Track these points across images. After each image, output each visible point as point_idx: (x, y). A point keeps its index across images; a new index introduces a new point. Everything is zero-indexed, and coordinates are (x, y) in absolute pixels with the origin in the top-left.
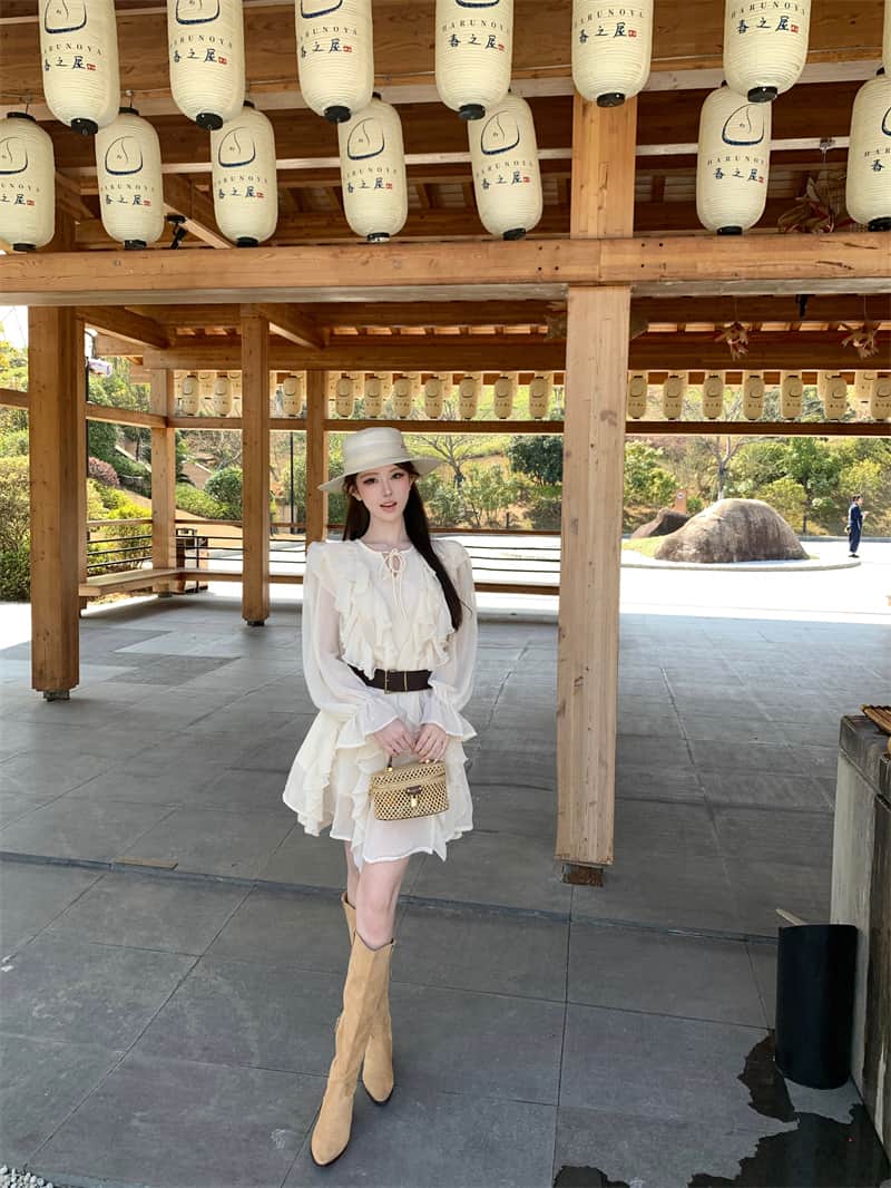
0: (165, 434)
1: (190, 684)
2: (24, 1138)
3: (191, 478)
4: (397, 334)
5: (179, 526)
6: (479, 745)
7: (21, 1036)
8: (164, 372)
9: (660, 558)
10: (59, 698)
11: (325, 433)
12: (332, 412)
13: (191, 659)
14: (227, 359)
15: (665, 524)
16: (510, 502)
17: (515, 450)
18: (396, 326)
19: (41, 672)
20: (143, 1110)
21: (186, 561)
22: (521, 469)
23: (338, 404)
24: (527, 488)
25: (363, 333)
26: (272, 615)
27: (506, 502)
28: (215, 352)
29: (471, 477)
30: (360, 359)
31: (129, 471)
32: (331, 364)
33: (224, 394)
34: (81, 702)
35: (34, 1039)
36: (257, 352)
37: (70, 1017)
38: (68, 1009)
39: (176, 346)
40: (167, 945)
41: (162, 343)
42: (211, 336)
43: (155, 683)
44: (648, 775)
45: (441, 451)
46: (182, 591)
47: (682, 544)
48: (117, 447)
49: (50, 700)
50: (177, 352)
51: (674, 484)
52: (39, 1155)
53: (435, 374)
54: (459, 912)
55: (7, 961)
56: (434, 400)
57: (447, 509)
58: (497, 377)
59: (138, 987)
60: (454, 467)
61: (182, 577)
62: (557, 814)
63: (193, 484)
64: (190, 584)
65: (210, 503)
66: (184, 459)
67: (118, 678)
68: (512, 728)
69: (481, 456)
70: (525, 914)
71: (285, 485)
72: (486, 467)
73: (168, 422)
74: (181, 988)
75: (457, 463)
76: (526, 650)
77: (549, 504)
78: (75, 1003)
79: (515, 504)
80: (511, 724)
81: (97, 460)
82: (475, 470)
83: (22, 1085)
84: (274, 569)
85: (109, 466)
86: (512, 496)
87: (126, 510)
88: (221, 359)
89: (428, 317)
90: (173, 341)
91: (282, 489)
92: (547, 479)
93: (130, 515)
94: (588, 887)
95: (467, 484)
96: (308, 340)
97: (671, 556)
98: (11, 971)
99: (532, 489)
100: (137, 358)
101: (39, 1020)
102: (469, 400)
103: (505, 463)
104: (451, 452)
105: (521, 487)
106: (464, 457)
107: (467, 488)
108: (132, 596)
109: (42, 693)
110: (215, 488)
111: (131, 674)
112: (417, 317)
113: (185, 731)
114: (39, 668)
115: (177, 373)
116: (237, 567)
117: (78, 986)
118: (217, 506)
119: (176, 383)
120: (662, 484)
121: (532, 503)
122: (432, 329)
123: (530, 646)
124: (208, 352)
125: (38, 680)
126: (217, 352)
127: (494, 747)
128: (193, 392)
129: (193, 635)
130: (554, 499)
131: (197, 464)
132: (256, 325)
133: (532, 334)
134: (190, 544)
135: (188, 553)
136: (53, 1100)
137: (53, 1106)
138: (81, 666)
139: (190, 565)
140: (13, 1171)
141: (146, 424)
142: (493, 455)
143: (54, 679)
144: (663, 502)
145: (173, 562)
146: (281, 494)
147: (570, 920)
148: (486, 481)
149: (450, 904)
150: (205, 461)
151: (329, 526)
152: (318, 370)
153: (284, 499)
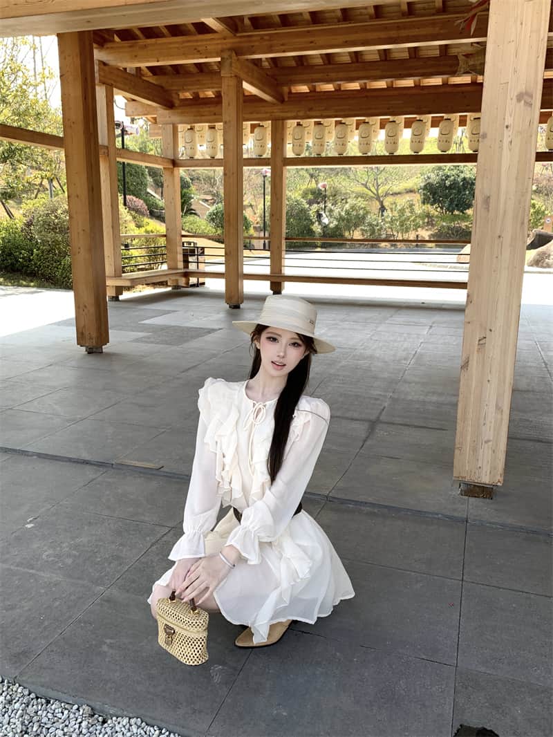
0: (172, 172)
1: (186, 345)
2: (19, 654)
3: (197, 212)
4: (338, 90)
5: (184, 239)
6: (391, 394)
7: (31, 571)
8: (171, 126)
9: (532, 266)
10: (95, 352)
11: (284, 168)
12: (289, 153)
13: (189, 329)
14: (215, 114)
15: (536, 242)
16: (419, 227)
17: (425, 188)
18: (339, 83)
19: (82, 334)
20: (111, 638)
21: (190, 264)
22: (428, 203)
23: (293, 145)
24: (433, 216)
25: (313, 90)
26: (245, 302)
27: (417, 227)
28: (205, 110)
29: (391, 209)
30: (311, 109)
31: (157, 206)
32: (289, 115)
33: (213, 141)
34: (109, 355)
35: (42, 574)
36: (234, 103)
37: (69, 561)
38: (69, 556)
39: (180, 106)
40: (147, 519)
41: (169, 105)
42: (203, 98)
43: (161, 344)
44: (528, 420)
45: (370, 190)
46: (188, 285)
47: (549, 255)
48: (149, 190)
49: (89, 353)
50: (179, 111)
51: (543, 212)
52: (27, 670)
53: (367, 119)
54: (376, 511)
55: (31, 521)
56: (366, 141)
57: (373, 232)
58: (414, 120)
59: (121, 545)
60: (379, 201)
61: (187, 275)
62: (454, 448)
63: (199, 216)
64: (193, 280)
65: (210, 229)
66: (193, 198)
67: (137, 340)
68: (417, 383)
69: (399, 193)
70: (431, 516)
71: (261, 217)
72: (402, 201)
73: (175, 163)
74: (154, 547)
75: (381, 199)
76: (431, 327)
77: (449, 228)
78: (74, 552)
79: (423, 228)
80: (417, 379)
81: (134, 198)
82: (395, 203)
83: (26, 608)
84: (247, 270)
85: (142, 202)
86: (421, 222)
87: (149, 228)
88: (211, 115)
89: (361, 74)
90: (177, 103)
91: (259, 219)
92: (448, 209)
93: (152, 232)
94: (481, 499)
95: (388, 213)
96: (271, 96)
97: (540, 264)
98: (32, 527)
99: (437, 217)
100: (152, 118)
101: (47, 561)
102: (393, 140)
103: (417, 198)
104: (377, 190)
105: (428, 215)
106: (387, 194)
107: (388, 216)
108: (155, 288)
109: (84, 349)
110: (213, 218)
111: (149, 338)
112: (354, 74)
113: (178, 376)
114: (80, 331)
115: (180, 127)
116: (221, 269)
117: (78, 540)
118: (214, 230)
119: (180, 135)
120: (535, 212)
121: (436, 228)
122: (365, 83)
123: (434, 325)
124: (201, 110)
125: (81, 339)
126: (208, 109)
127: (403, 397)
128: (192, 141)
129: (192, 313)
130: (452, 224)
131: (201, 202)
132: (233, 82)
133: (443, 84)
134: (192, 252)
135: (190, 259)
136: (46, 623)
137: (45, 628)
138: (110, 331)
139: (192, 267)
140: (6, 681)
141: (159, 164)
142: (407, 192)
143: (91, 338)
144: (535, 225)
145: (181, 265)
146: (257, 223)
147: (467, 522)
148: (402, 211)
149: (368, 505)
150: (207, 200)
151: (286, 239)
152: (279, 120)
153: (260, 227)
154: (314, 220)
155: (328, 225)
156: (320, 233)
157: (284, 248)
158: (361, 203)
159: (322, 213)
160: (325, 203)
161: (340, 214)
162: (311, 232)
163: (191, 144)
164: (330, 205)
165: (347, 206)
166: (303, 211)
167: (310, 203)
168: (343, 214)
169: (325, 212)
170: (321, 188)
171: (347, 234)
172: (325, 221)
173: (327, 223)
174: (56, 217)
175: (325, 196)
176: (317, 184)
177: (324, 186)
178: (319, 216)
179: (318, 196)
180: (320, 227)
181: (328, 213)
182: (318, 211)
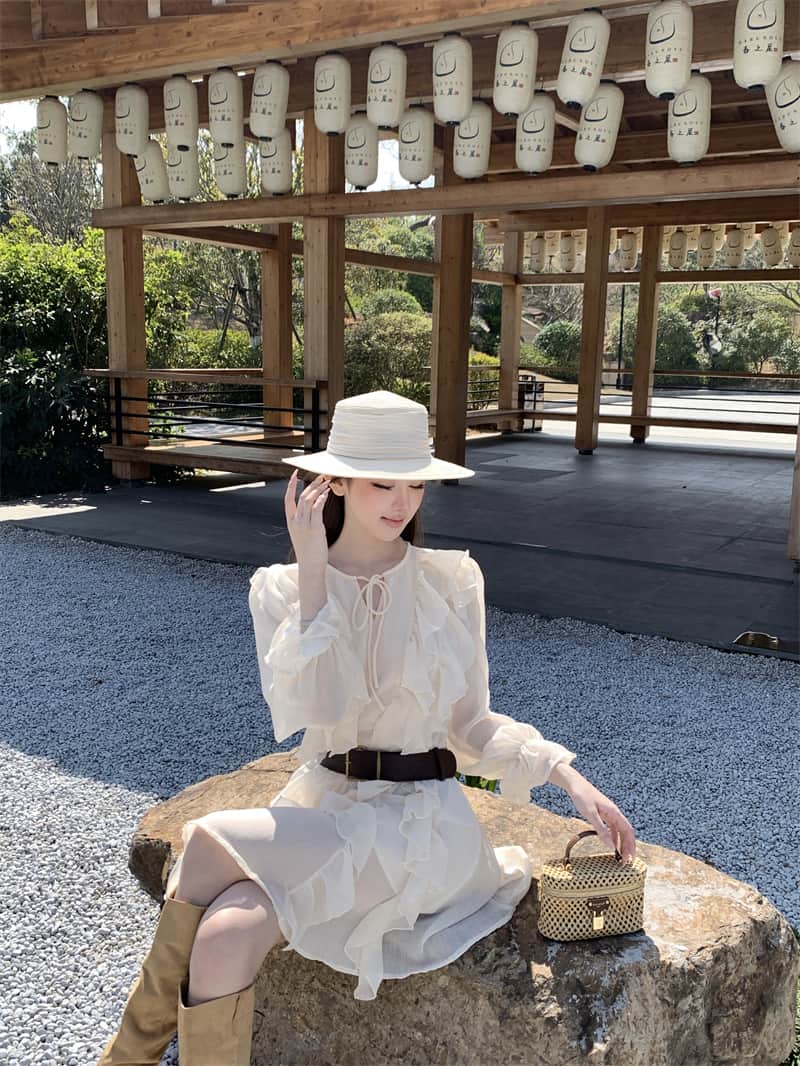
5: (520, 372)
8: (516, 234)
11: (657, 284)
14: (572, 220)
21: (526, 403)
23: (670, 256)
26: (598, 448)
30: (695, 212)
32: (667, 221)
33: (568, 252)
36: (600, 217)
43: (512, 481)
46: (520, 429)
50: (528, 216)
57: (794, 365)
61: (521, 416)
63: (523, 340)
64: (528, 424)
65: (540, 358)
71: (613, 340)
73: (518, 279)
91: (612, 344)
100: (492, 222)
108: (480, 432)
110: (543, 344)
111: (496, 476)
115: (526, 235)
116: (571, 409)
118: (546, 360)
119: (525, 243)
128: (541, 251)
131: (525, 319)
134: (529, 389)
135: (527, 397)
141: (499, 281)
145: (515, 404)
146: (607, 350)
150: (534, 316)
151: (655, 372)
152: (653, 225)
153: (612, 355)
154: (698, 345)
155: (722, 351)
156: (707, 365)
157: (651, 383)
158: (776, 319)
159: (713, 334)
160: (717, 320)
161: (740, 336)
162: (693, 363)
163: (538, 255)
164: (725, 322)
165: (752, 324)
166: (682, 331)
167: (693, 319)
168: (746, 335)
169: (716, 333)
170: (711, 296)
171: (751, 367)
172: (717, 346)
173: (719, 350)
174: (369, 344)
175: (718, 308)
176: (706, 290)
177: (717, 294)
178: (707, 339)
179: (706, 308)
180: (707, 355)
181: (720, 335)
182: (705, 331)
